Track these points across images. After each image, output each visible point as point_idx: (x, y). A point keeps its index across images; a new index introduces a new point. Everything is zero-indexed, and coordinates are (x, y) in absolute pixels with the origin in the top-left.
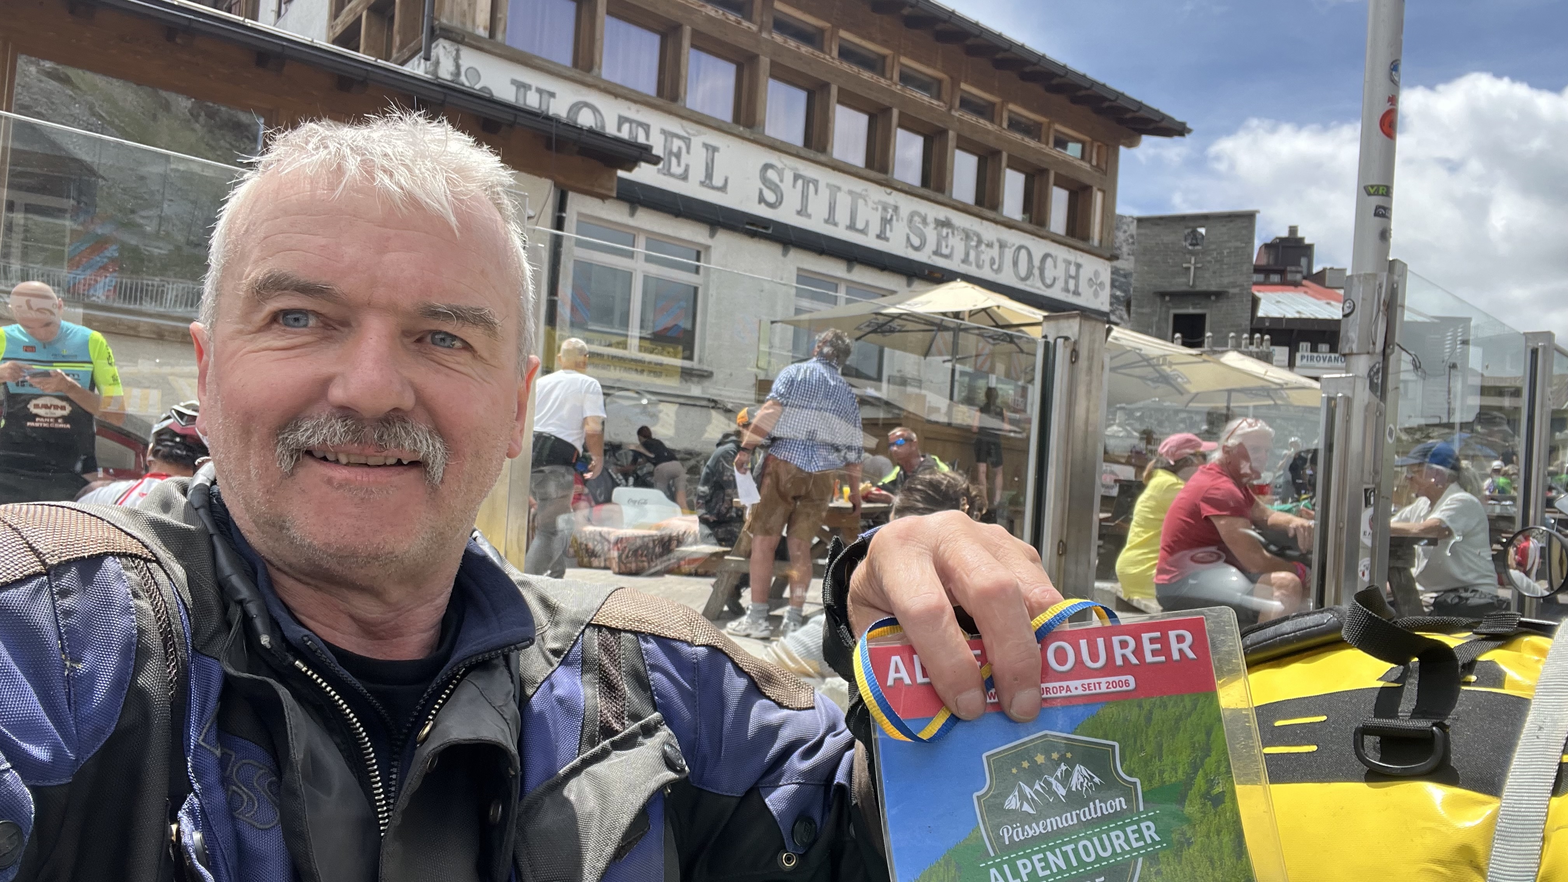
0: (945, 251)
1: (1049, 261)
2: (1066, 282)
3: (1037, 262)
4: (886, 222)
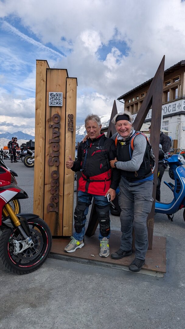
1: (170, 106)
2: (173, 109)
3: (168, 109)
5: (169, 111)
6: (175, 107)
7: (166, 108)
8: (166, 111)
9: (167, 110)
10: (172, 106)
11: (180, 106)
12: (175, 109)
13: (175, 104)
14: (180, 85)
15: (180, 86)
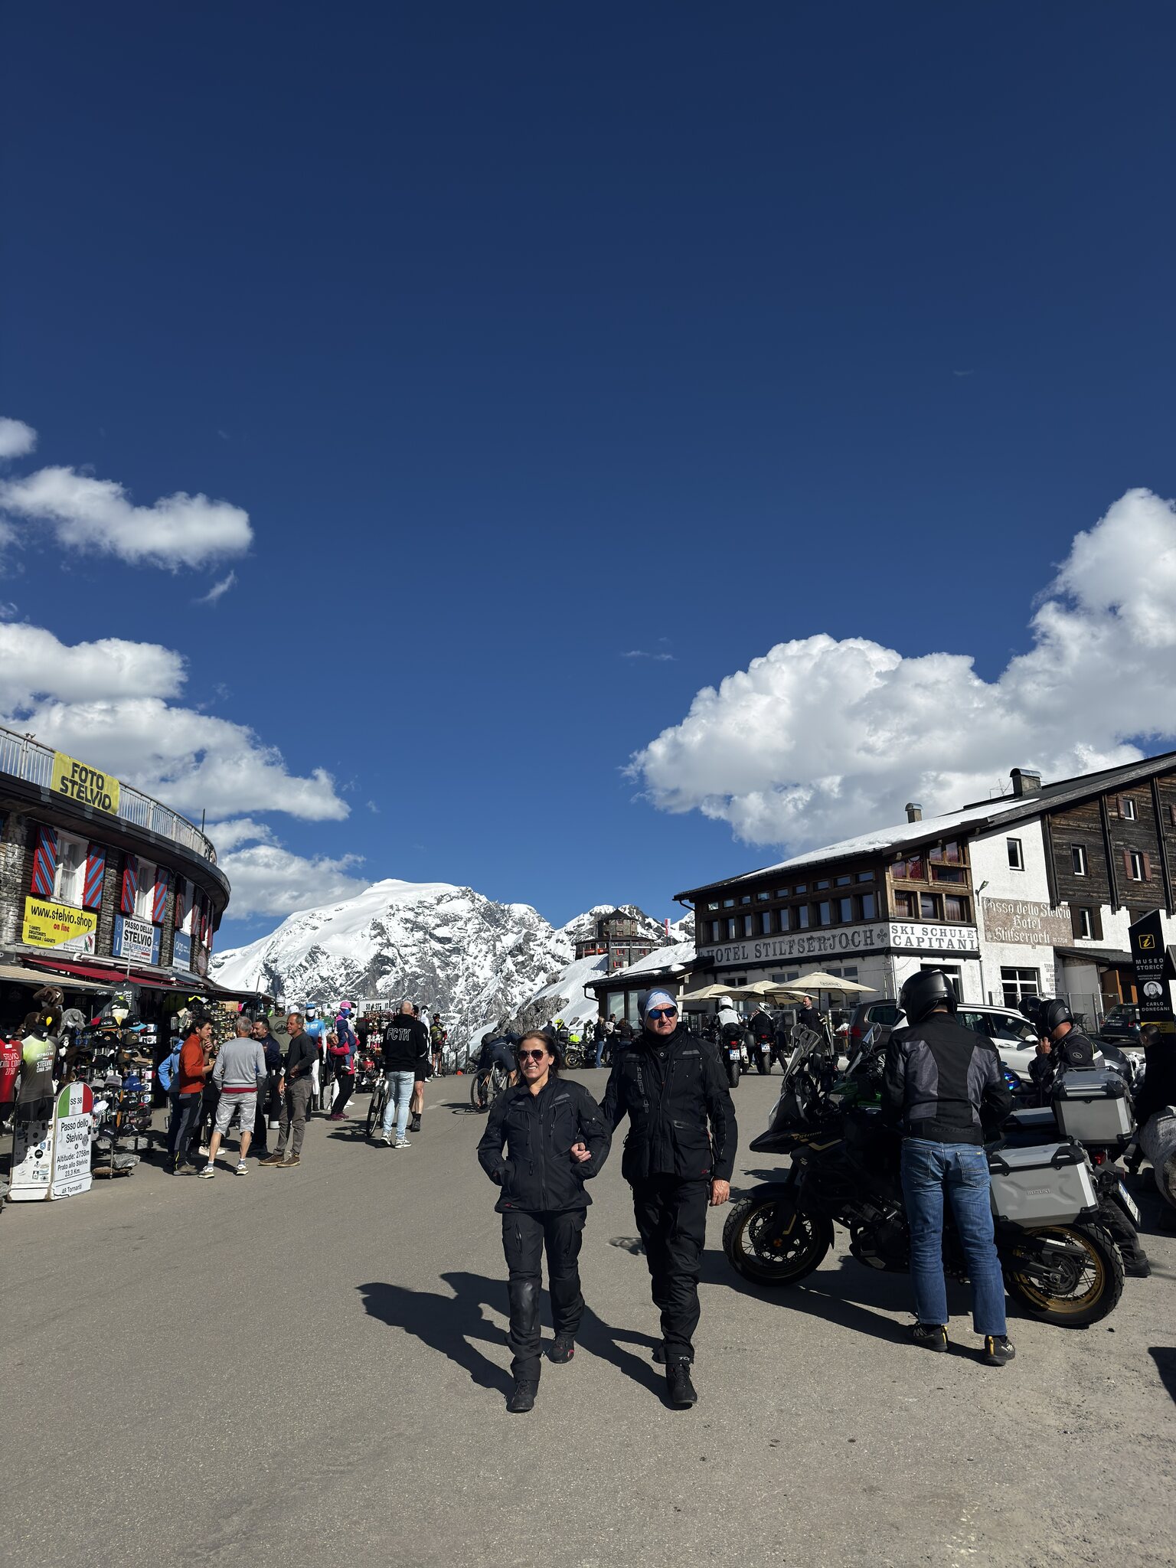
0: (812, 949)
1: (856, 935)
2: (866, 941)
3: (850, 938)
4: (791, 947)
5: (856, 944)
6: (871, 937)
7: (844, 936)
8: (847, 944)
9: (850, 942)
10: (862, 934)
11: (885, 935)
12: (871, 941)
13: (871, 931)
14: (877, 892)
15: (879, 892)
